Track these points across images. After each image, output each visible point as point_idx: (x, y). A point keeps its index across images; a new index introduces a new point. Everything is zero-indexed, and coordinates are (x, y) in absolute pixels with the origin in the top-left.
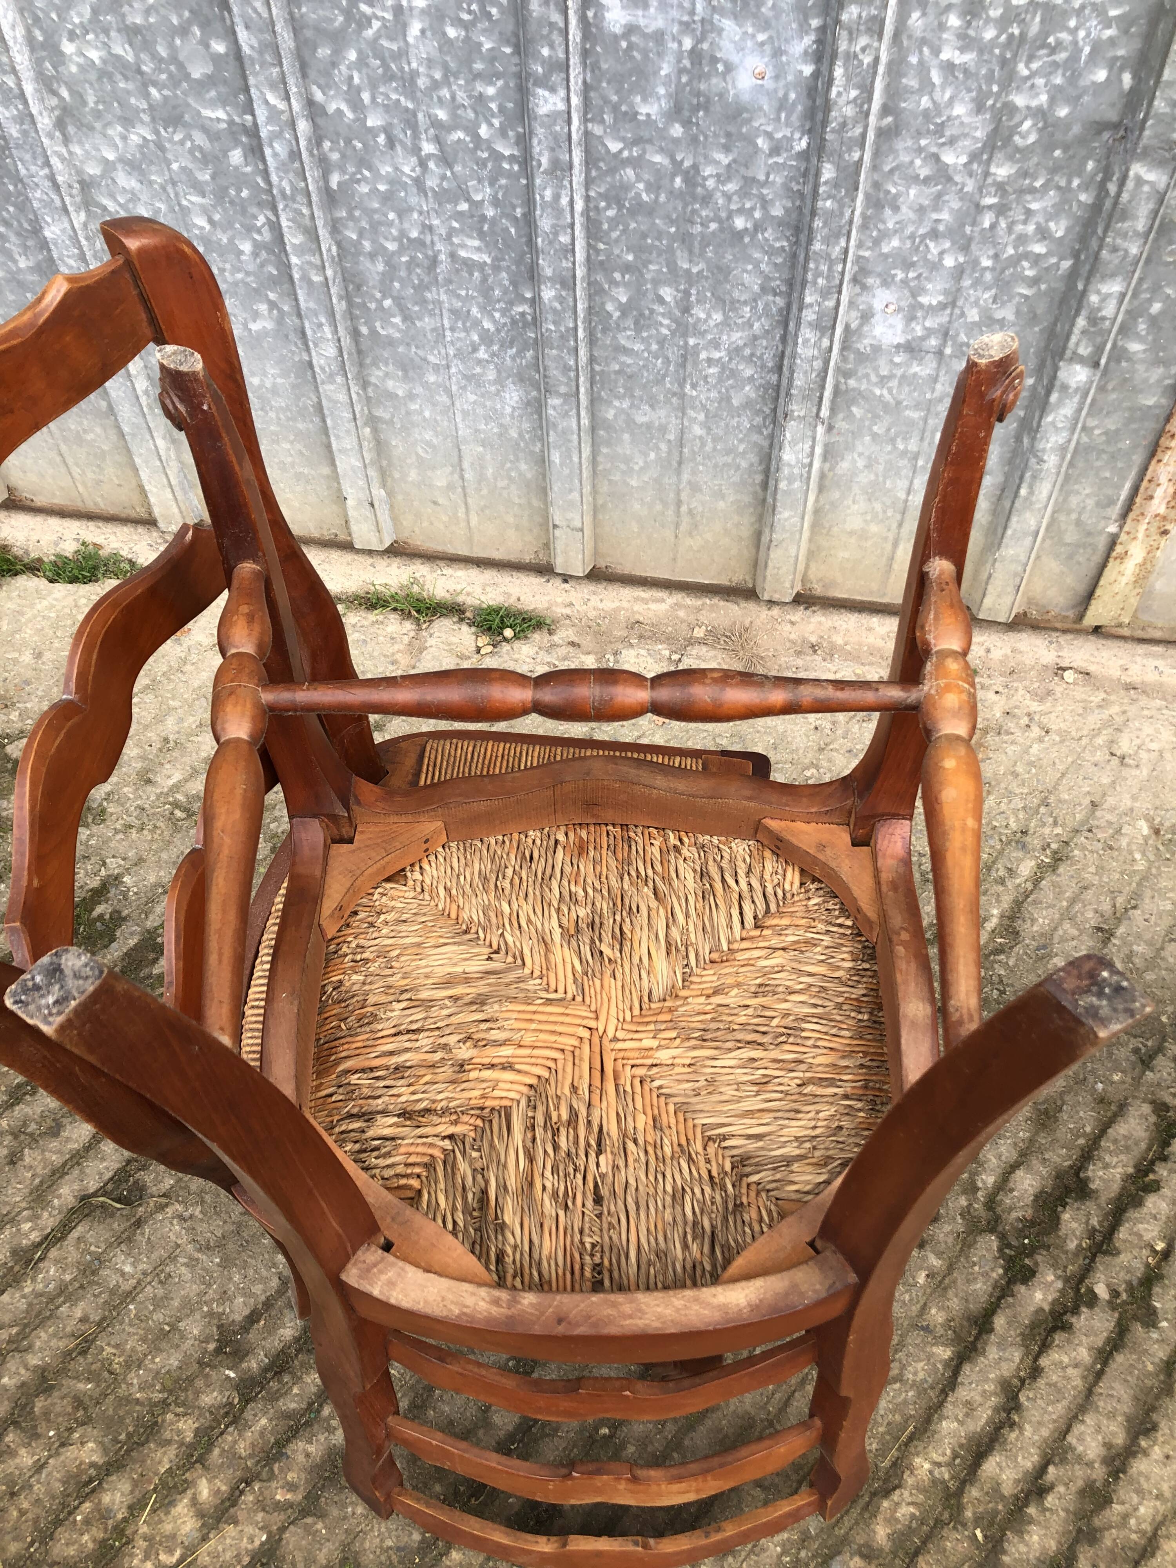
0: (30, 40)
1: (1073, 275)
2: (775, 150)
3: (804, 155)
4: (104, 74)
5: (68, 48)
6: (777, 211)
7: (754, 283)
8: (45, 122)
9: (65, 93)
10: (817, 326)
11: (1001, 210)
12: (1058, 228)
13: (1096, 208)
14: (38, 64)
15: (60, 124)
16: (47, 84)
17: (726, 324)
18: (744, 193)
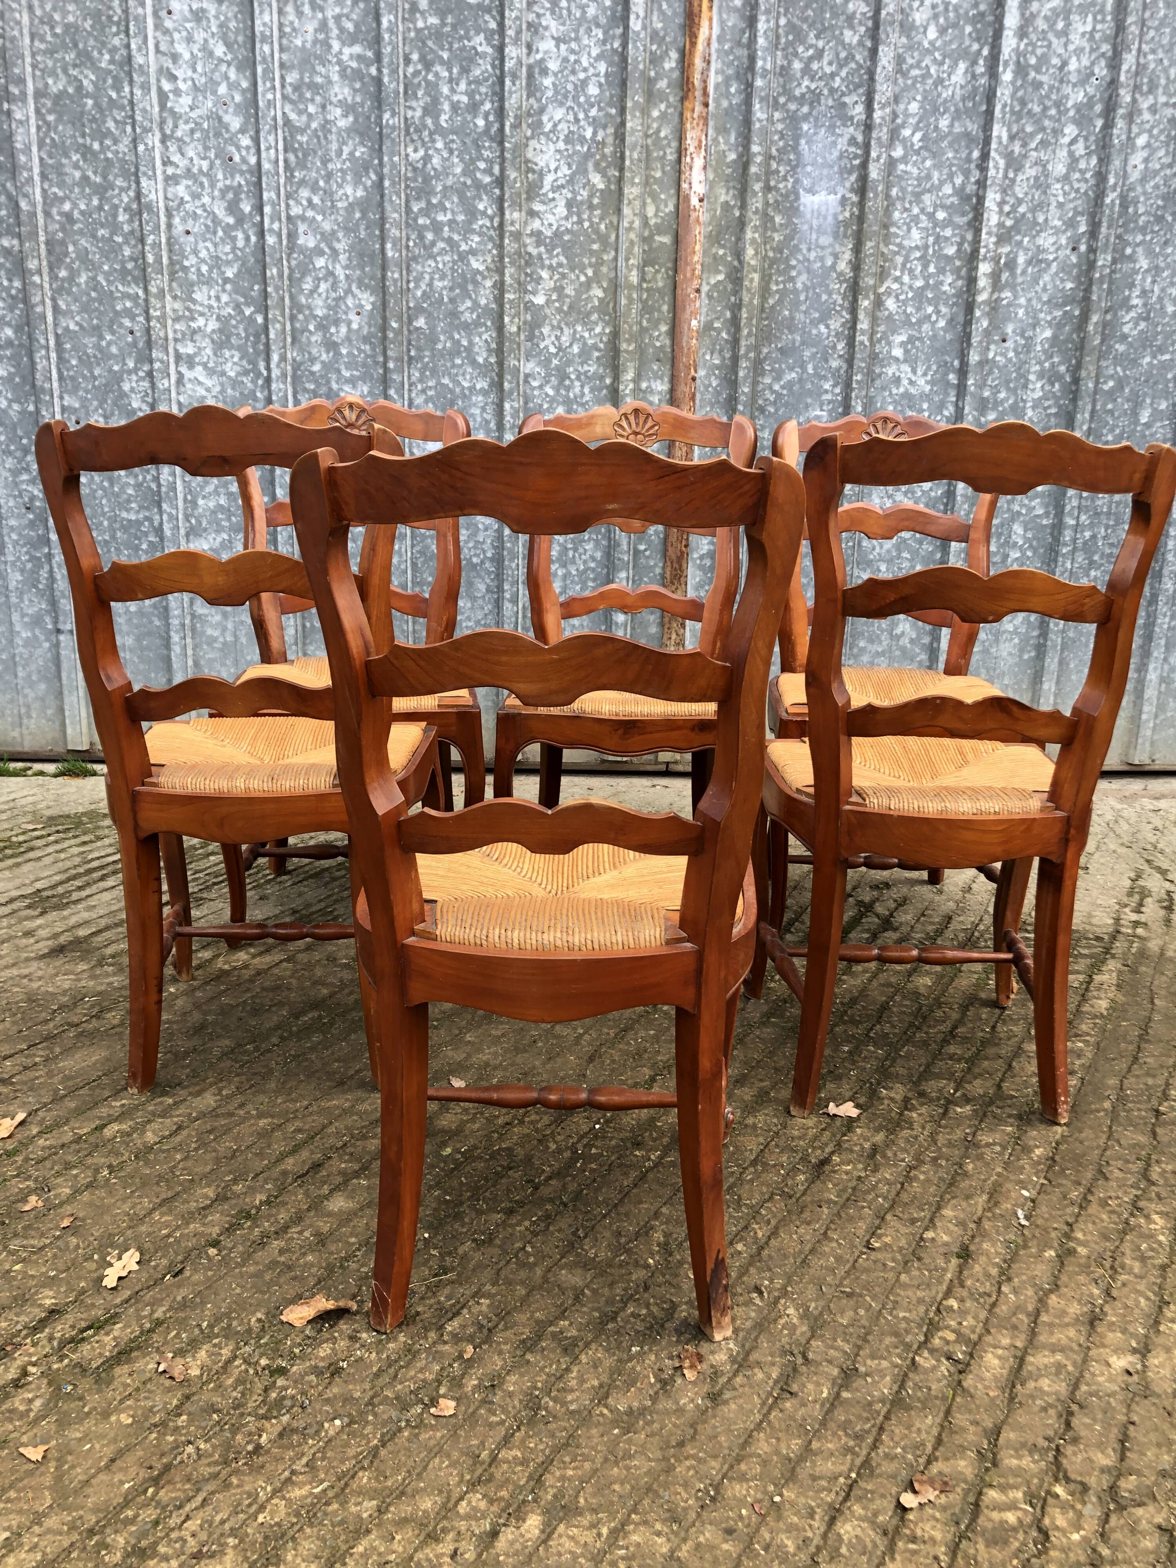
0: (185, 499)
1: (608, 574)
2: (486, 529)
3: (497, 531)
4: (214, 512)
5: (201, 502)
6: (489, 555)
7: (482, 587)
8: (182, 532)
9: (193, 521)
10: (511, 601)
11: (575, 550)
12: (598, 555)
13: (609, 546)
14: (186, 509)
15: (187, 535)
16: (187, 518)
17: (472, 608)
18: (475, 547)
